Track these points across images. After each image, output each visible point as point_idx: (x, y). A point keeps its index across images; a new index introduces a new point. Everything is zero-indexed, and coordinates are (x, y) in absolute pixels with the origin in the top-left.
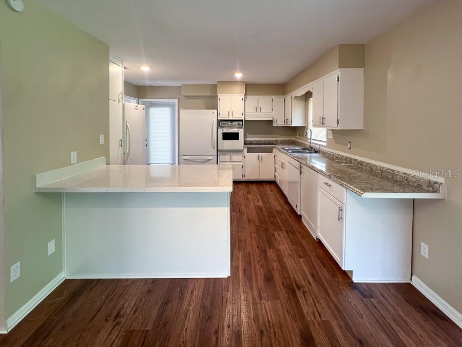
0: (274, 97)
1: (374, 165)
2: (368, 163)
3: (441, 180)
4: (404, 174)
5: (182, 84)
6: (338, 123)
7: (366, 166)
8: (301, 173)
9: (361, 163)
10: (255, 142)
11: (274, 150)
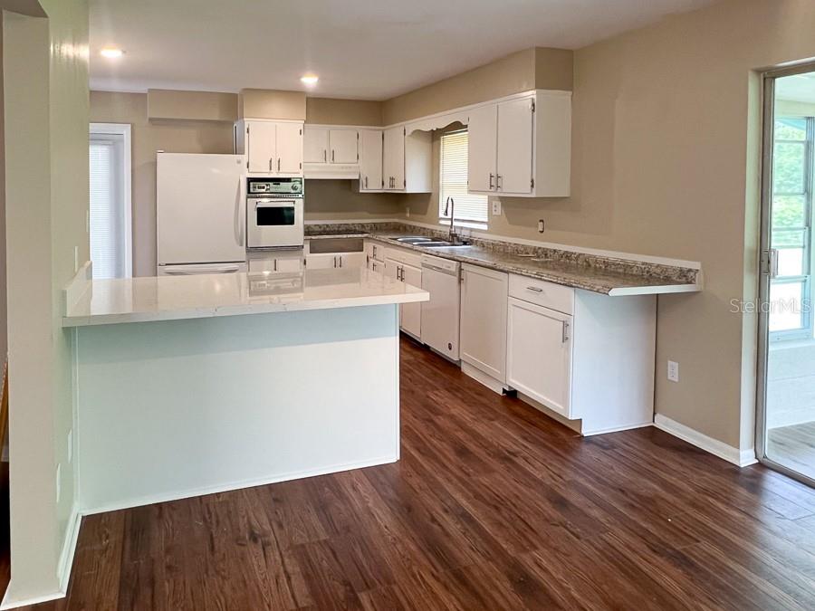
0: (361, 129)
1: (590, 256)
2: (580, 254)
3: (696, 265)
4: (643, 264)
5: (150, 90)
6: (532, 186)
7: (577, 259)
8: (460, 280)
9: (567, 255)
10: (317, 229)
11: (368, 246)
